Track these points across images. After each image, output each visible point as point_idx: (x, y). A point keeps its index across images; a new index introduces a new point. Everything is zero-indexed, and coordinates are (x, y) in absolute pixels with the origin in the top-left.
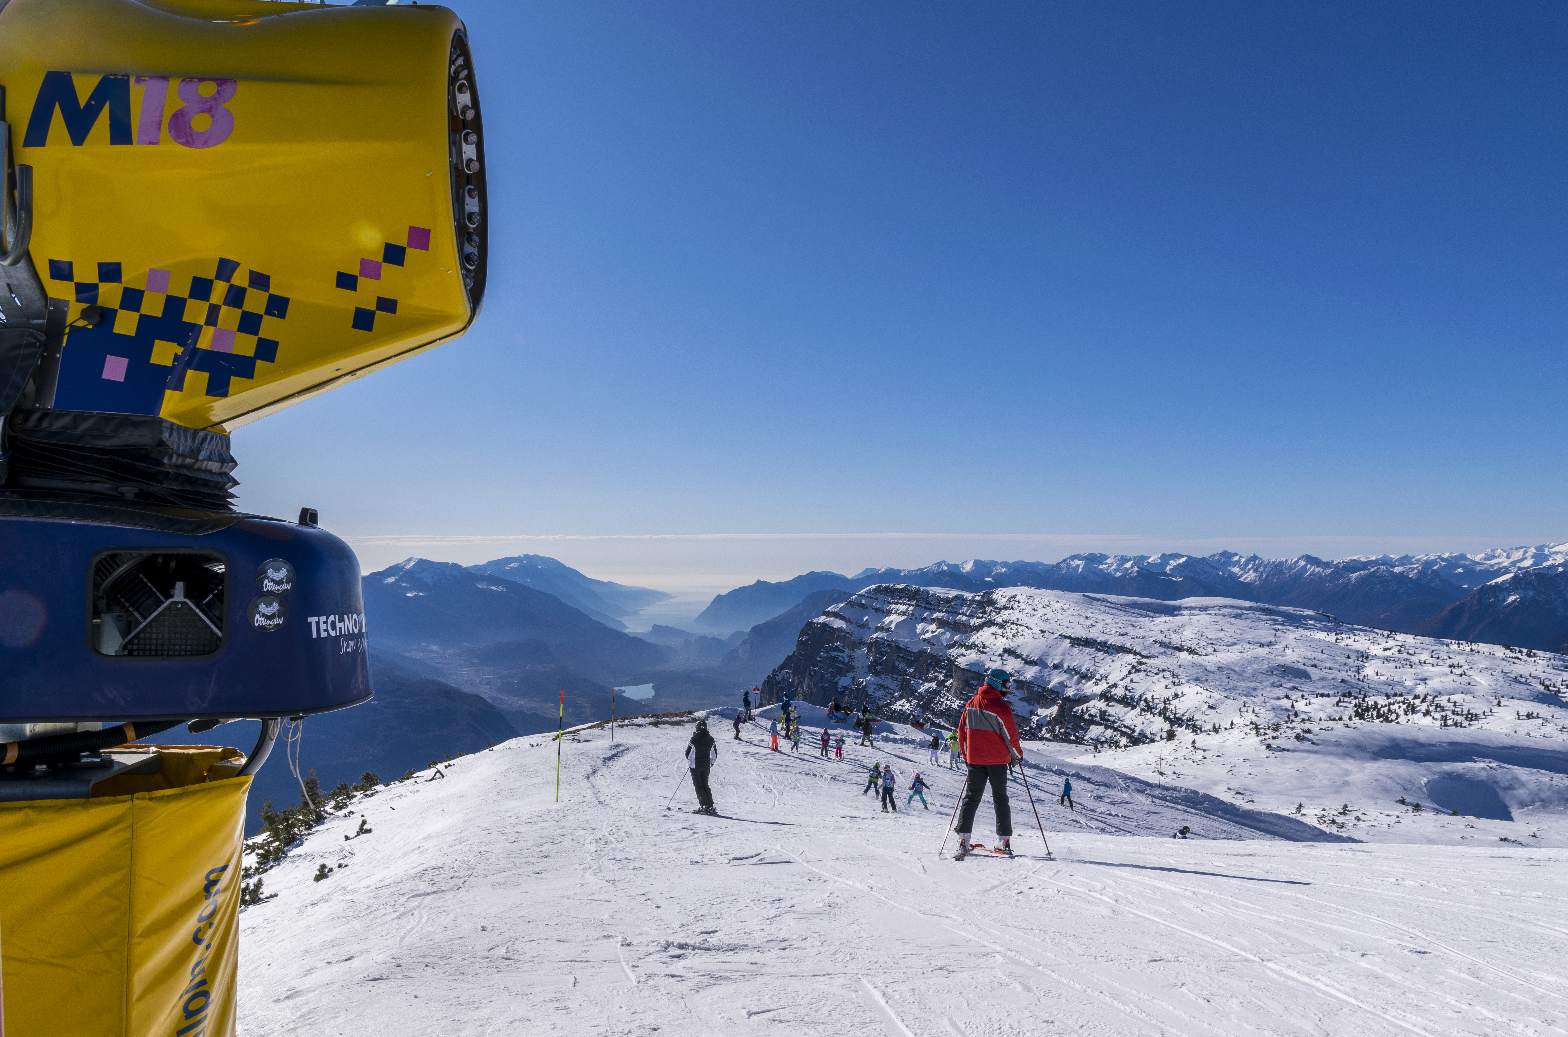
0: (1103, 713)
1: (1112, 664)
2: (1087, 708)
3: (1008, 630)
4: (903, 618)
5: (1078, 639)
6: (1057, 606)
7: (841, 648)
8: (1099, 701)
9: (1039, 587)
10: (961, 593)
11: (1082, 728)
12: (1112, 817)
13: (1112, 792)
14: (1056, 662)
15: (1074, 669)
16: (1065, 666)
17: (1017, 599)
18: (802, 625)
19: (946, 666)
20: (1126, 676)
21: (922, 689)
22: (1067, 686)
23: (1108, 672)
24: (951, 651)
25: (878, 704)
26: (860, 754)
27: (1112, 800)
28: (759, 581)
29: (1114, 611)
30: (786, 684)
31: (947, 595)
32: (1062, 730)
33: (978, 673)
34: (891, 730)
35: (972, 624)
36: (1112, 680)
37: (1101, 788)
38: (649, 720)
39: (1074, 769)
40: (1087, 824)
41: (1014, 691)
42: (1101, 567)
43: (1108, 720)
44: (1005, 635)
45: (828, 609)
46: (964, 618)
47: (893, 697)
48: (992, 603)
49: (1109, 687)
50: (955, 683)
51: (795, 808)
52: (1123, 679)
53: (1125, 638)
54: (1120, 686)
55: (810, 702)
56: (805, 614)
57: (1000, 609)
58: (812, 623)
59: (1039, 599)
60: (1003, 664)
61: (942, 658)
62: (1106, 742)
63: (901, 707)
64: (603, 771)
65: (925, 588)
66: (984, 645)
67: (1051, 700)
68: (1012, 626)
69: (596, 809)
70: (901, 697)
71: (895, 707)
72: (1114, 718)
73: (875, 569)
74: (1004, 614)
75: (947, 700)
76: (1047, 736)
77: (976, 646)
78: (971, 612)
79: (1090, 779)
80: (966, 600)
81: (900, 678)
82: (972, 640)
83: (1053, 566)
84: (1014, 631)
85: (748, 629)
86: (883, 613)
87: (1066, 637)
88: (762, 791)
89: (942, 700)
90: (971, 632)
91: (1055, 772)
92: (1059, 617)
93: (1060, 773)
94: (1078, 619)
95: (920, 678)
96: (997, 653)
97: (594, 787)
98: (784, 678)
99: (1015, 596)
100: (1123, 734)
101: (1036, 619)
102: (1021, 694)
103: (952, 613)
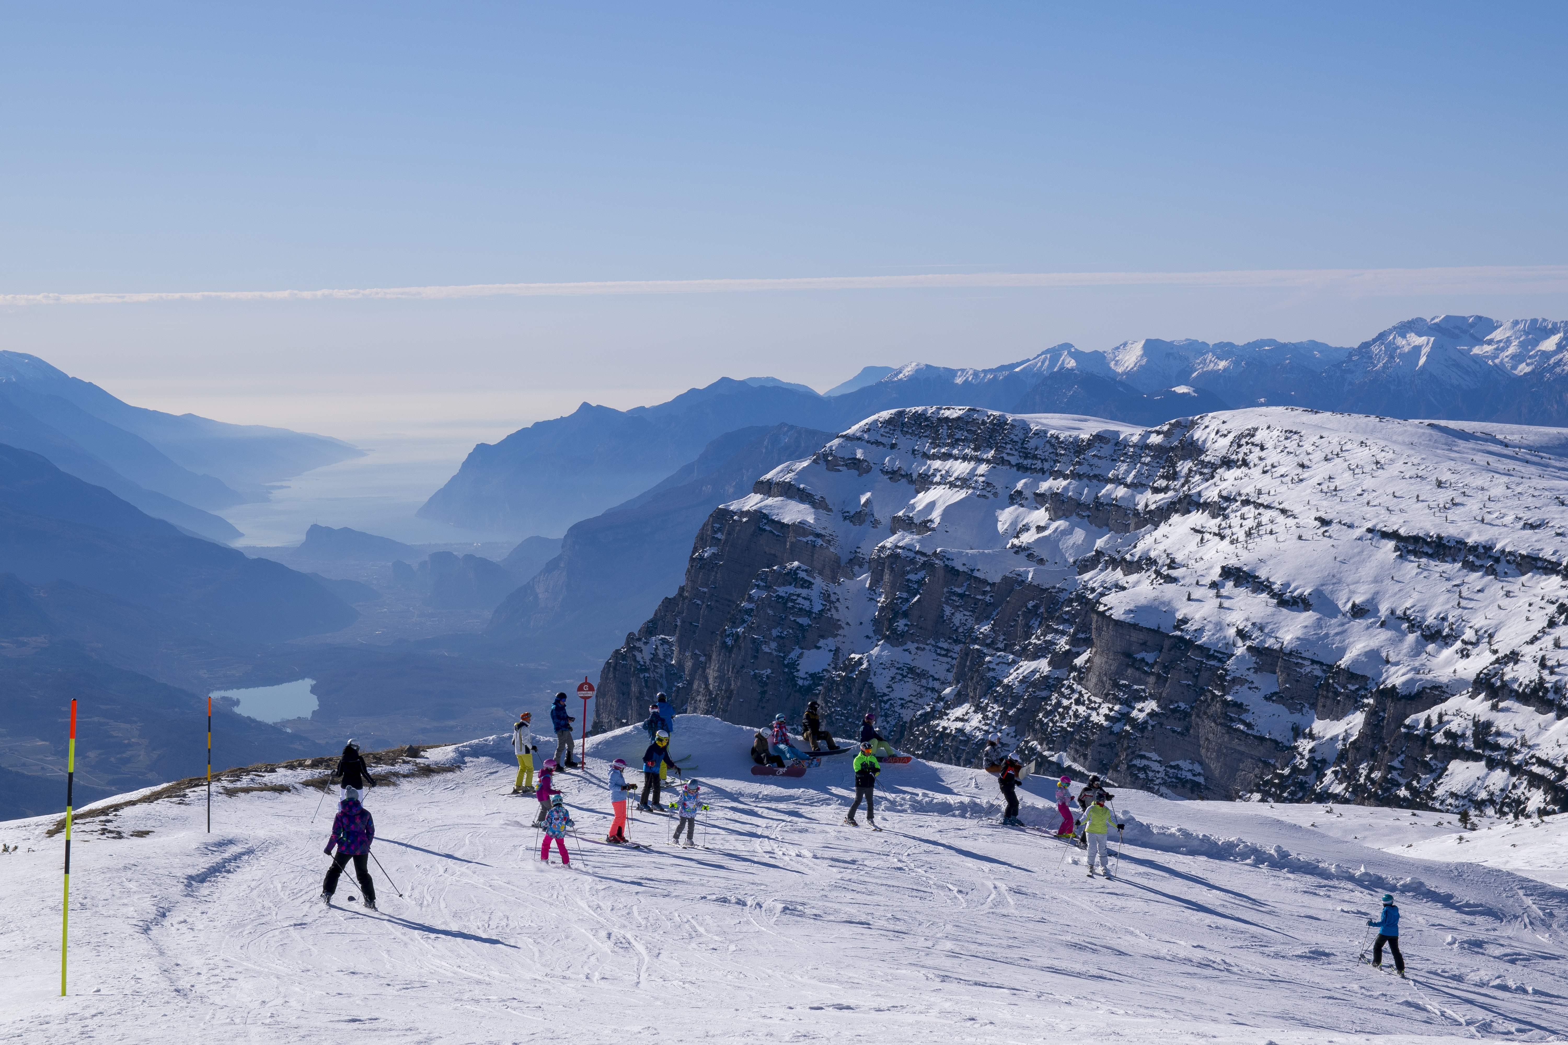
0: (1482, 729)
1: (1504, 602)
2: (1440, 716)
3: (1234, 520)
4: (961, 494)
5: (1416, 539)
6: (1361, 456)
7: (802, 575)
8: (1472, 697)
9: (1314, 407)
10: (1113, 426)
11: (1428, 768)
12: (1507, 995)
13: (1507, 931)
14: (1359, 599)
15: (1405, 618)
16: (1384, 610)
17: (1257, 439)
18: (701, 517)
19: (1075, 616)
20: (1543, 631)
21: (1012, 677)
22: (1388, 662)
23: (1494, 622)
24: (1086, 576)
25: (900, 717)
26: (858, 846)
27: (1508, 951)
28: (585, 406)
29: (1510, 465)
30: (662, 670)
31: (1074, 433)
32: (1376, 775)
33: (1156, 632)
34: (934, 783)
35: (1141, 507)
36: (1504, 643)
37: (1479, 919)
38: (305, 774)
39: (1408, 872)
40: (1443, 1014)
41: (1252, 676)
42: (1476, 350)
43: (1497, 747)
44: (1227, 532)
45: (768, 476)
46: (1121, 492)
47: (940, 699)
48: (1193, 450)
49: (1497, 661)
50: (1097, 660)
51: (692, 989)
52: (1534, 640)
53: (1540, 533)
54: (1528, 659)
55: (726, 715)
56: (708, 489)
57: (1214, 467)
58: (725, 514)
59: (1315, 439)
60: (1221, 606)
61: (1064, 596)
62: (1491, 801)
63: (959, 725)
64: (186, 909)
65: (1019, 416)
66: (1173, 561)
67: (1348, 696)
68: (1245, 509)
69: (168, 1009)
70: (959, 699)
71: (944, 723)
72: (1512, 741)
73: (887, 369)
74: (1223, 480)
75: (1078, 702)
76: (1338, 789)
77: (1152, 562)
78: (1139, 474)
79: (1451, 896)
80: (1125, 444)
81: (958, 648)
82: (1141, 547)
83: (1351, 352)
84: (1249, 523)
85: (559, 533)
86: (911, 481)
87: (1385, 535)
88: (607, 947)
89: (1065, 702)
90: (1139, 526)
91: (1359, 882)
92: (1368, 483)
93: (1372, 883)
94: (1416, 487)
95: (1007, 648)
96: (1207, 581)
97: (162, 953)
98: (655, 655)
99: (1252, 433)
100: (1536, 781)
101: (1306, 491)
102: (1268, 683)
103: (1089, 478)
